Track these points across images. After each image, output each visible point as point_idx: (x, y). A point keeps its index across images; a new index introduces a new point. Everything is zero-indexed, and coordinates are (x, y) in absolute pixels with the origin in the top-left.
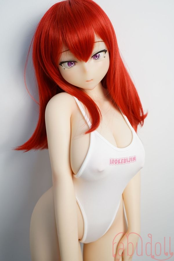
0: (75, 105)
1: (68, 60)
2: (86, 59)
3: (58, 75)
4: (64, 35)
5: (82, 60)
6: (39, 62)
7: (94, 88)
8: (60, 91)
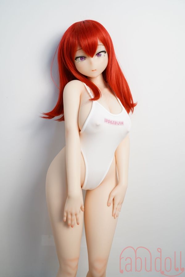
0: (84, 88)
1: (81, 56)
2: (92, 56)
3: (73, 67)
4: (79, 39)
5: (90, 56)
6: (61, 57)
7: (97, 77)
8: (75, 78)
